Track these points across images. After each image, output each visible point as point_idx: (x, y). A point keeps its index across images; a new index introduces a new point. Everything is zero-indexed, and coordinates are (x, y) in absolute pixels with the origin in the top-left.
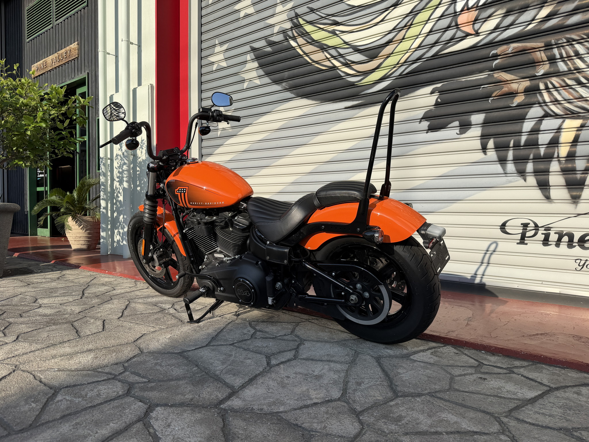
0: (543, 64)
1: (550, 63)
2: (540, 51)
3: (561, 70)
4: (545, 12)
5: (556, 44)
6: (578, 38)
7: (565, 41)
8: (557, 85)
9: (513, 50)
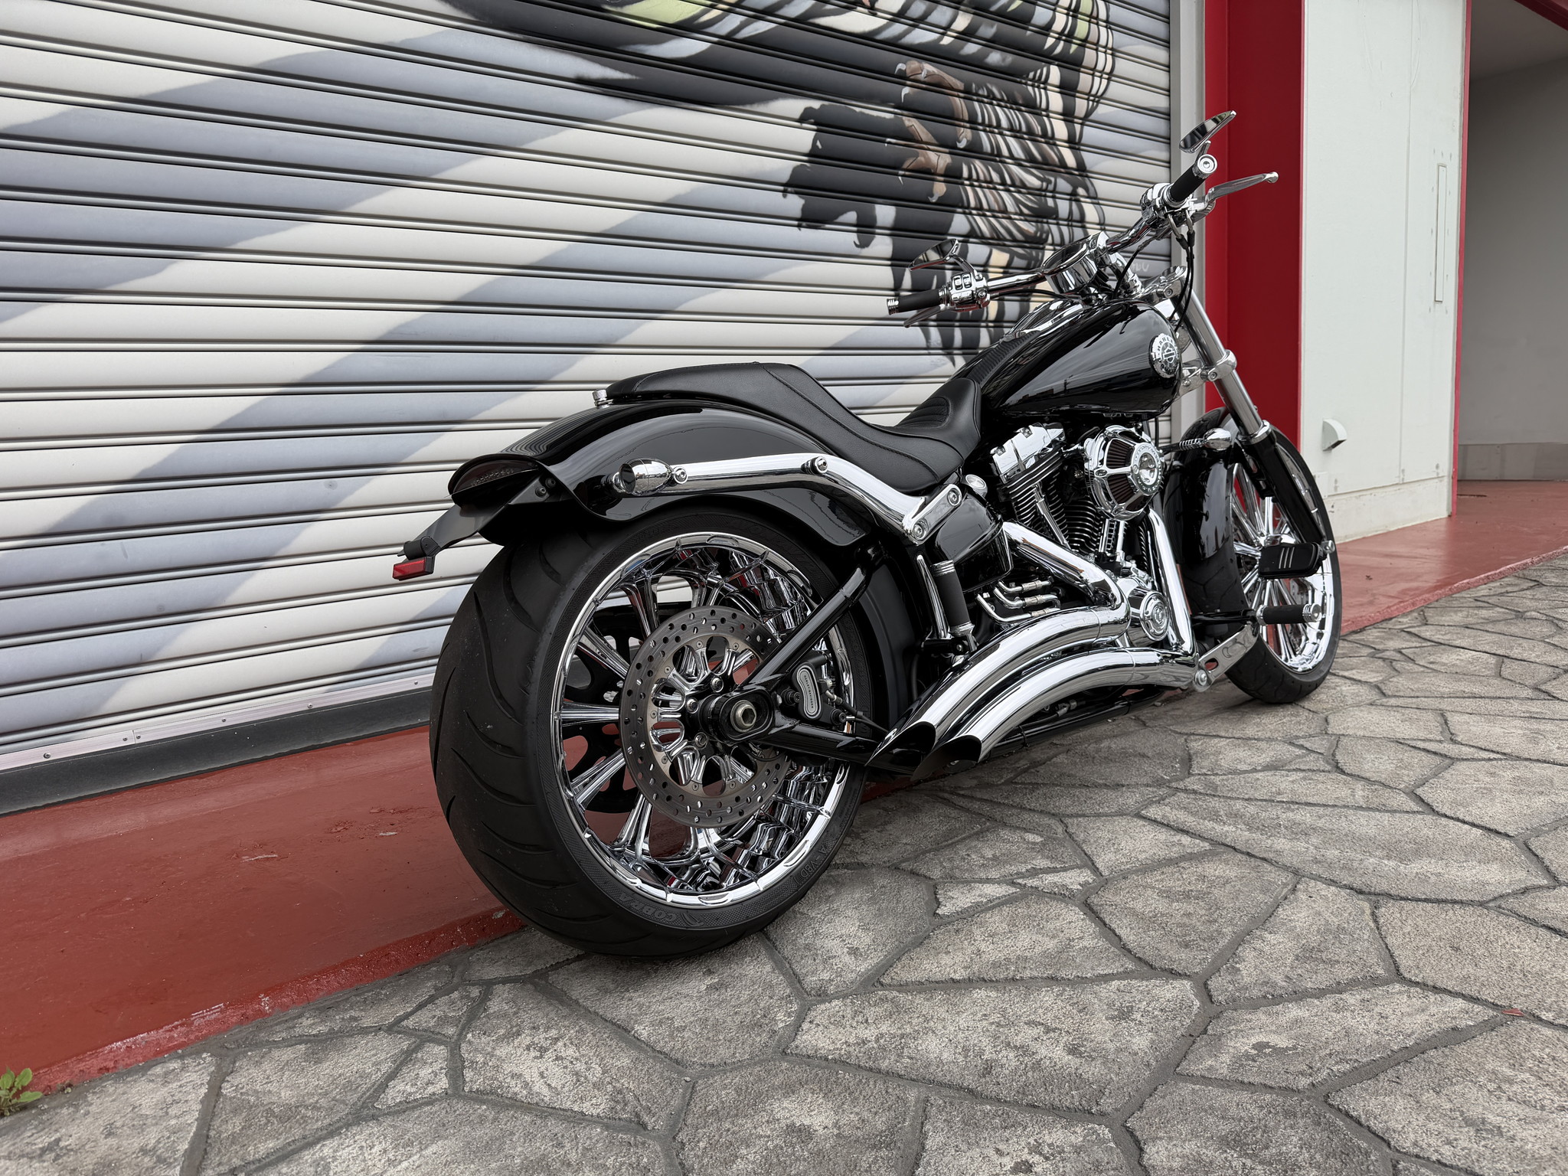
0: (964, 127)
1: (971, 128)
2: (958, 97)
3: (985, 150)
4: (962, 22)
5: (977, 94)
6: (998, 96)
7: (986, 94)
8: (982, 177)
9: (927, 76)
